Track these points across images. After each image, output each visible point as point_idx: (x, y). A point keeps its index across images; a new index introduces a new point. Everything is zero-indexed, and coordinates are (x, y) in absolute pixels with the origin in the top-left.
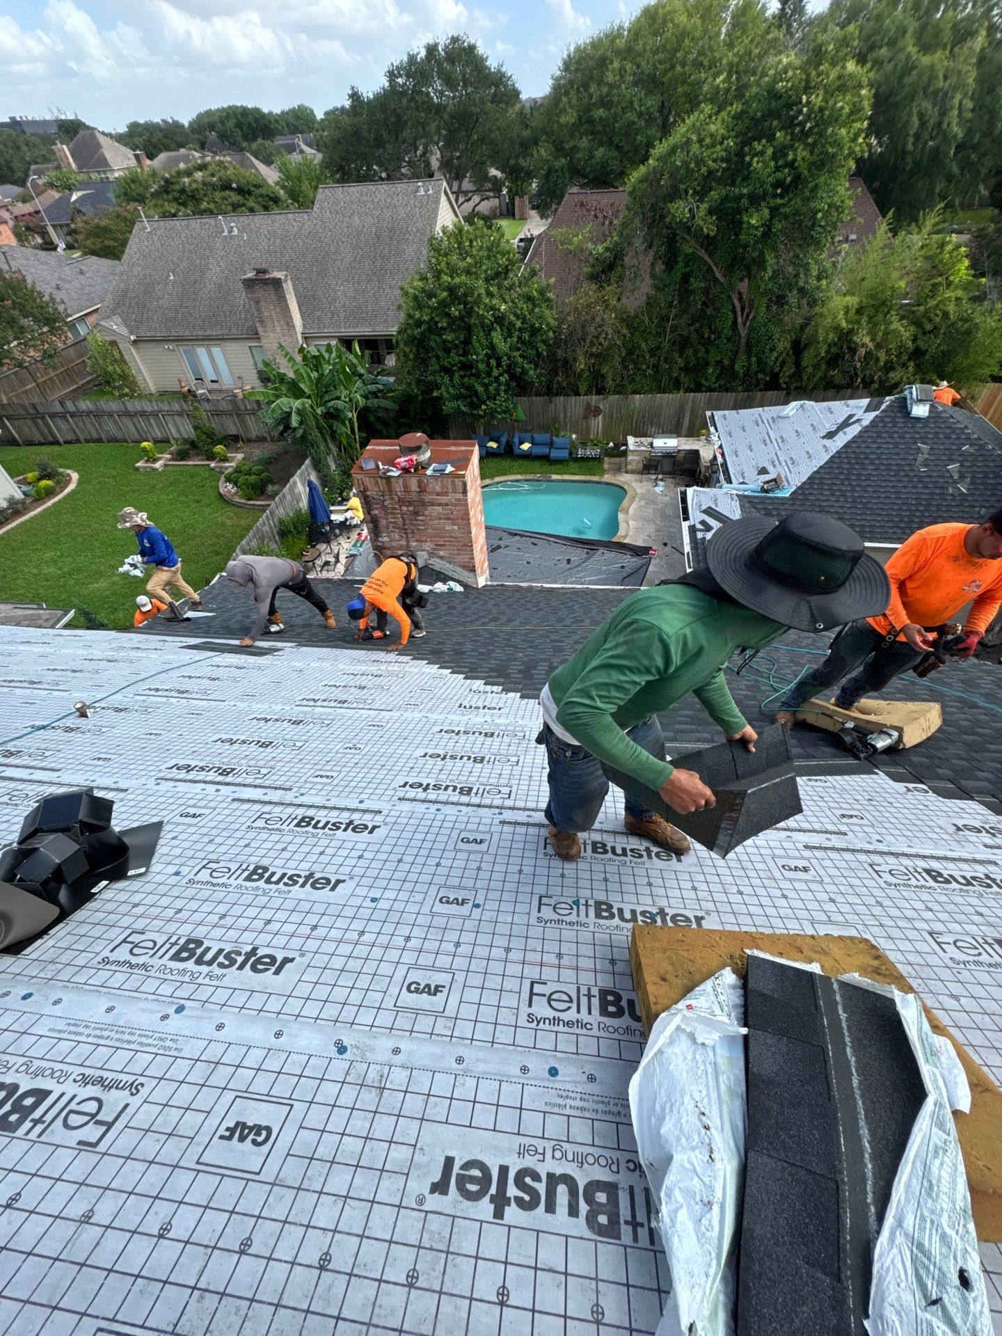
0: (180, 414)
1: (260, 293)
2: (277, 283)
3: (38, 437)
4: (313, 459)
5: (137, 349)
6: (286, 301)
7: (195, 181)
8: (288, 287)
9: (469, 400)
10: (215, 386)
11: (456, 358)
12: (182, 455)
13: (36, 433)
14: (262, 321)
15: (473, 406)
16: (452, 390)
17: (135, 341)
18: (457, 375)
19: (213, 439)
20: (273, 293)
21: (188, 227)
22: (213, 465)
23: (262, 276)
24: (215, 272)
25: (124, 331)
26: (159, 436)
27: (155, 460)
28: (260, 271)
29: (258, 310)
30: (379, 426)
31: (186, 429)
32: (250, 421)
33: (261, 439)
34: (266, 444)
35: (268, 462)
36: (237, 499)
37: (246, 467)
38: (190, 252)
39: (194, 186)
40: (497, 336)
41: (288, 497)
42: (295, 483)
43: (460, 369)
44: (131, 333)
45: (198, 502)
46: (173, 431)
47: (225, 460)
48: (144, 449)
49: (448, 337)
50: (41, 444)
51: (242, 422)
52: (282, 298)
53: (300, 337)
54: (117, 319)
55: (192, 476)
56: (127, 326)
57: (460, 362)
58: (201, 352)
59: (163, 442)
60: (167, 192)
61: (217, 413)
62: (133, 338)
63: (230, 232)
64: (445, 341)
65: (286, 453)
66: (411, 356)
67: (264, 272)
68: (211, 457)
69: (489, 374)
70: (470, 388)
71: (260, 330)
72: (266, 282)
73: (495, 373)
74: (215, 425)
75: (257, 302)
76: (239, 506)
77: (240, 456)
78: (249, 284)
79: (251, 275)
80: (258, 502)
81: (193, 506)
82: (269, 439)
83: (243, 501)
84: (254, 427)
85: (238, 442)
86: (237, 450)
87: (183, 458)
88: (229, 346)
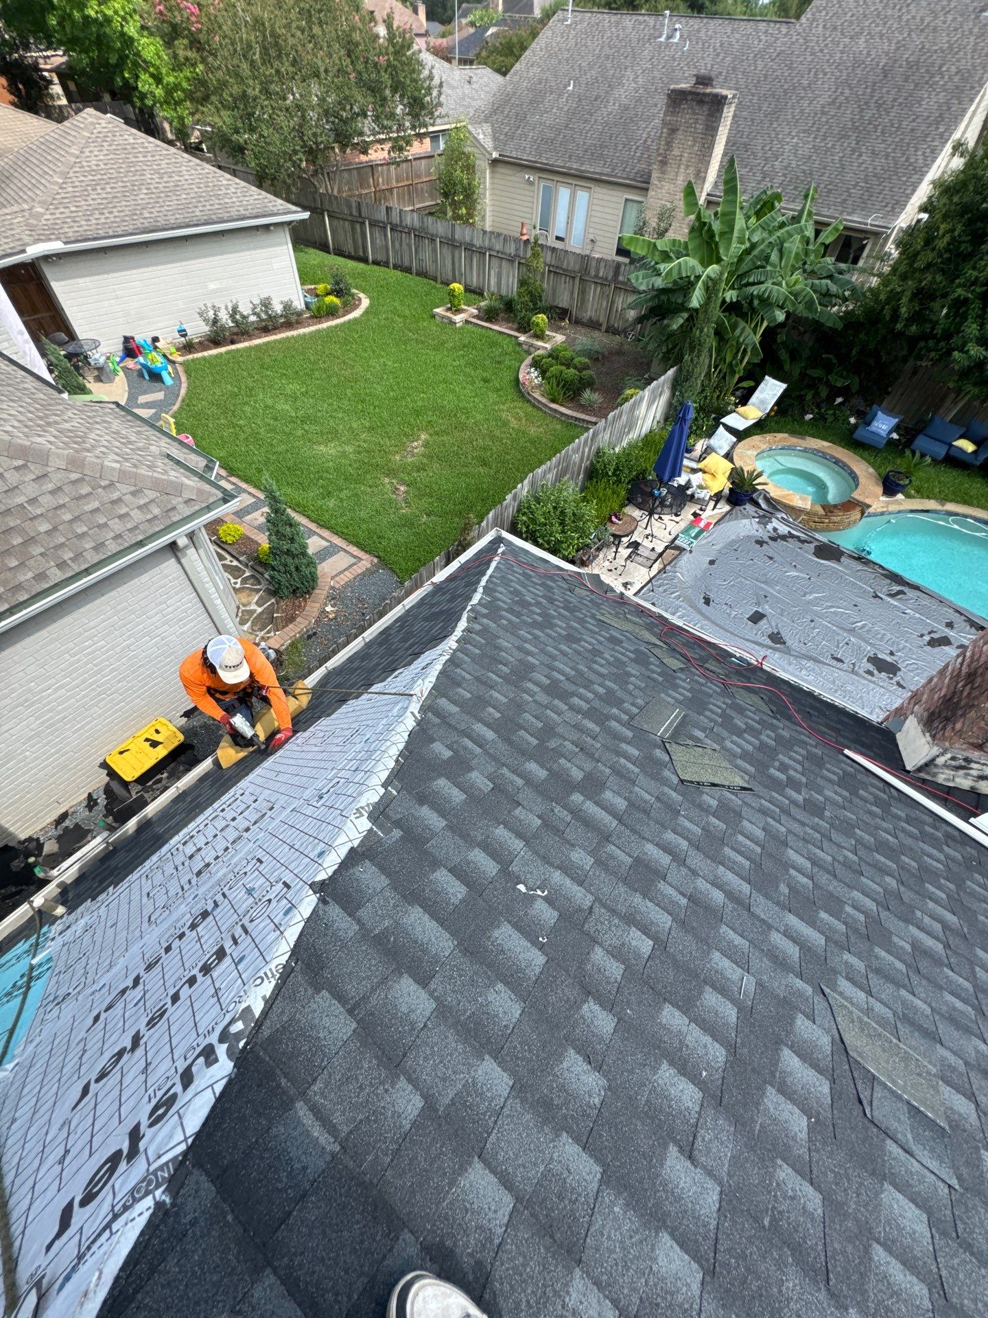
0: (511, 261)
2: (717, 104)
3: (349, 248)
5: (492, 172)
6: (714, 135)
8: (729, 112)
10: (559, 245)
12: (490, 315)
13: (350, 241)
14: (662, 165)
17: (495, 162)
19: (535, 302)
21: (618, 23)
22: (522, 338)
25: (488, 143)
26: (474, 282)
27: (458, 311)
28: (704, 81)
31: (509, 283)
32: (593, 293)
33: (593, 325)
34: (596, 334)
35: (596, 358)
36: (537, 395)
37: (564, 355)
38: (607, 57)
44: (495, 149)
45: (486, 381)
47: (541, 336)
48: (452, 294)
50: (350, 257)
51: (583, 292)
52: (712, 127)
54: (487, 128)
55: (493, 344)
56: (495, 139)
58: (564, 194)
59: (474, 292)
61: (556, 271)
62: (495, 155)
63: (669, 37)
65: (619, 353)
67: (708, 82)
68: (524, 327)
71: (653, 177)
72: (702, 100)
74: (546, 287)
75: (673, 131)
76: (536, 405)
77: (560, 338)
78: (676, 98)
79: (686, 84)
80: (563, 410)
81: (479, 384)
82: (604, 328)
83: (544, 400)
84: (594, 306)
85: (563, 319)
86: (558, 329)
87: (489, 320)
88: (601, 193)
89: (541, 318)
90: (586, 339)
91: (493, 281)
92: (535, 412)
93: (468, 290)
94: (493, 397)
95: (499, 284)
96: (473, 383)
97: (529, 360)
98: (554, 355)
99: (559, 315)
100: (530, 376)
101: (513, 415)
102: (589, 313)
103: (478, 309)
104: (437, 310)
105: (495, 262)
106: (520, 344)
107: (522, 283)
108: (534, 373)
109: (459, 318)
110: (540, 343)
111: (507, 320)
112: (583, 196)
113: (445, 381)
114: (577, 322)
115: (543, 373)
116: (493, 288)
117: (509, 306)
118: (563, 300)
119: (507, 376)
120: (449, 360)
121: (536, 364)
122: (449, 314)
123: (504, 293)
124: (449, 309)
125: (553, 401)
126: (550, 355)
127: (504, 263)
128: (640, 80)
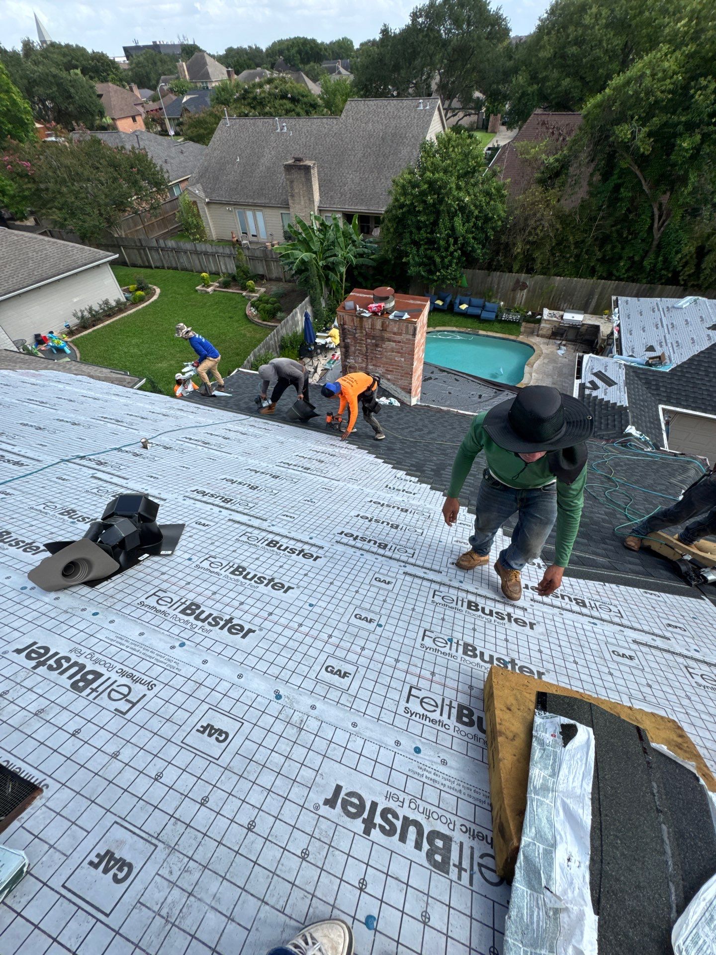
0: (229, 256)
1: (295, 175)
2: (307, 169)
3: (140, 262)
4: (311, 297)
5: (209, 208)
6: (311, 182)
7: (264, 92)
8: (314, 173)
9: (428, 268)
10: (254, 239)
11: (425, 235)
12: (226, 285)
13: (139, 258)
14: (292, 196)
15: (431, 272)
16: (417, 259)
17: (208, 203)
18: (422, 248)
19: (247, 275)
20: (303, 175)
21: (254, 124)
22: (244, 294)
23: (298, 163)
24: (268, 158)
25: (202, 195)
26: (214, 269)
27: (209, 286)
28: (298, 160)
29: (292, 187)
30: (360, 279)
31: (230, 267)
32: (273, 265)
33: (278, 280)
34: (281, 284)
35: (281, 296)
36: (256, 320)
37: (266, 298)
38: (253, 142)
39: (263, 95)
40: (458, 221)
41: (290, 322)
42: (296, 313)
43: (426, 244)
44: (207, 197)
45: (231, 318)
46: (223, 268)
47: (253, 291)
48: (203, 278)
49: (422, 218)
50: (141, 267)
51: (268, 266)
52: (309, 181)
53: (316, 209)
54: (199, 186)
55: (231, 299)
56: (205, 192)
57: (427, 238)
58: (249, 214)
59: (215, 274)
60: (244, 99)
61: (252, 258)
62: (207, 200)
63: (282, 130)
64: (419, 221)
65: (293, 291)
66: (392, 230)
67: (299, 160)
68: (244, 288)
69: (446, 250)
70: (431, 258)
71: (290, 202)
72: (300, 168)
73: (452, 248)
74: (250, 266)
75: (292, 182)
76: (257, 324)
77: (263, 290)
78: (288, 168)
79: (290, 162)
80: (269, 323)
81: (228, 320)
82: (283, 280)
83: (260, 321)
84: (275, 271)
85: (262, 280)
86: (261, 286)
87: (225, 287)
88: (268, 211)
89: (250, 283)
90: (275, 288)
92: (257, 327)
93: (211, 273)
94: (236, 325)
95: (226, 268)
96: (225, 320)
97: (249, 304)
98: (260, 299)
99: (260, 278)
100: (251, 311)
101: (247, 331)
102: (274, 275)
103: (219, 283)
104: (197, 288)
105: (221, 259)
106: (244, 297)
107: (237, 267)
108: (253, 310)
109: (210, 290)
110: (253, 294)
111: (235, 285)
112: (259, 215)
113: (211, 322)
114: (270, 280)
115: (257, 309)
116: (224, 271)
117: (234, 278)
118: (261, 272)
119: (241, 313)
120: (211, 311)
121: (253, 305)
122: (204, 289)
123: (230, 272)
124: (204, 286)
125: (264, 320)
127: (226, 259)
128: (273, 153)
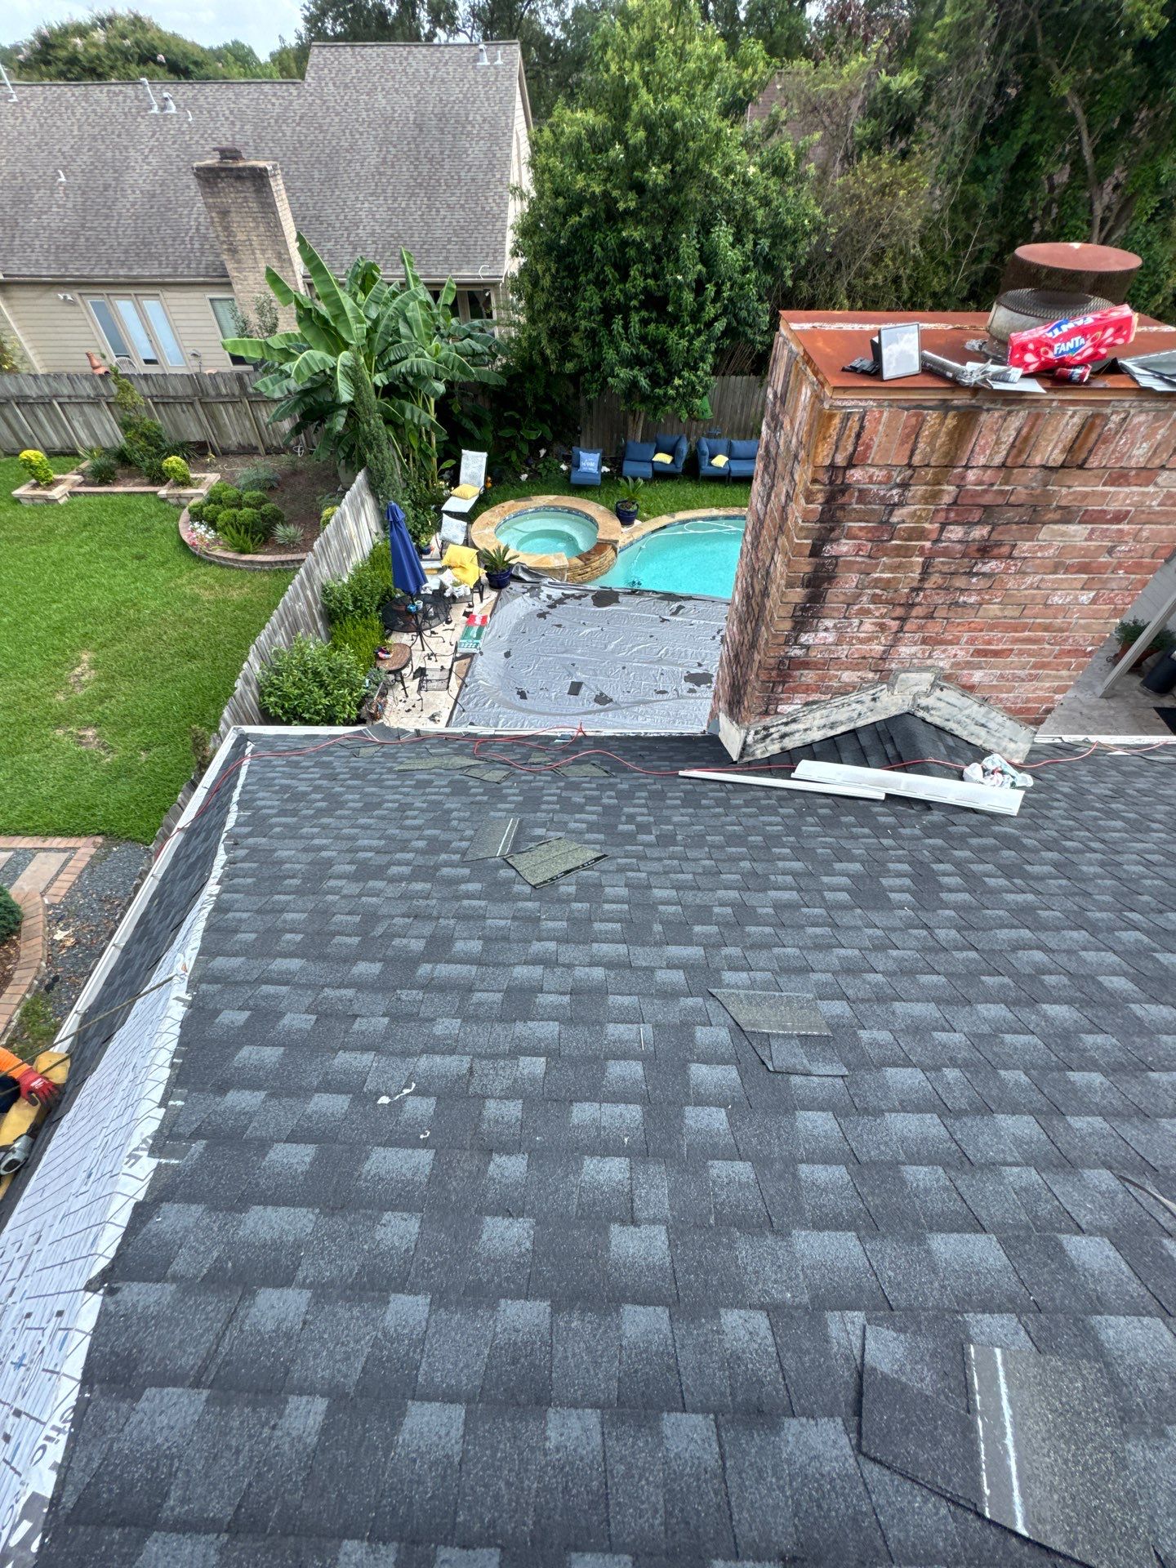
1: (230, 196)
2: (259, 178)
4: (369, 472)
6: (275, 213)
8: (278, 186)
10: (152, 370)
12: (102, 476)
14: (233, 251)
19: (158, 446)
20: (251, 195)
22: (163, 491)
23: (231, 164)
26: (57, 443)
27: (52, 484)
29: (226, 228)
31: (108, 431)
32: (226, 415)
34: (257, 460)
36: (218, 552)
38: (94, 138)
47: (185, 482)
48: (28, 465)
51: (213, 418)
53: (300, 281)
55: (126, 511)
60: (48, 63)
61: (164, 401)
67: (235, 155)
68: (159, 477)
71: (230, 266)
72: (239, 175)
75: (224, 213)
78: (209, 177)
79: (212, 161)
80: (259, 558)
81: (132, 565)
82: (262, 450)
83: (231, 555)
84: (234, 428)
85: (205, 455)
86: (205, 468)
87: (103, 482)
88: (174, 297)
89: (174, 461)
90: (244, 471)
91: (83, 434)
92: (226, 573)
93: (51, 453)
94: (160, 574)
95: (94, 436)
96: (123, 566)
97: (185, 515)
98: (214, 499)
99: (197, 451)
100: (198, 534)
101: (201, 586)
102: (234, 440)
103: (82, 473)
104: (17, 492)
105: (72, 411)
106: (164, 500)
107: (126, 426)
108: (201, 529)
109: (56, 493)
110: (189, 491)
111: (131, 476)
112: (151, 306)
113: (81, 577)
114: (225, 453)
115: (212, 524)
116: (89, 443)
117: (123, 458)
118: (195, 434)
119: (168, 543)
120: (72, 549)
121: (197, 516)
122: (39, 492)
123: (108, 445)
124: (36, 486)
125: (242, 552)
126: (210, 501)
127: (86, 409)
128: (152, 161)
